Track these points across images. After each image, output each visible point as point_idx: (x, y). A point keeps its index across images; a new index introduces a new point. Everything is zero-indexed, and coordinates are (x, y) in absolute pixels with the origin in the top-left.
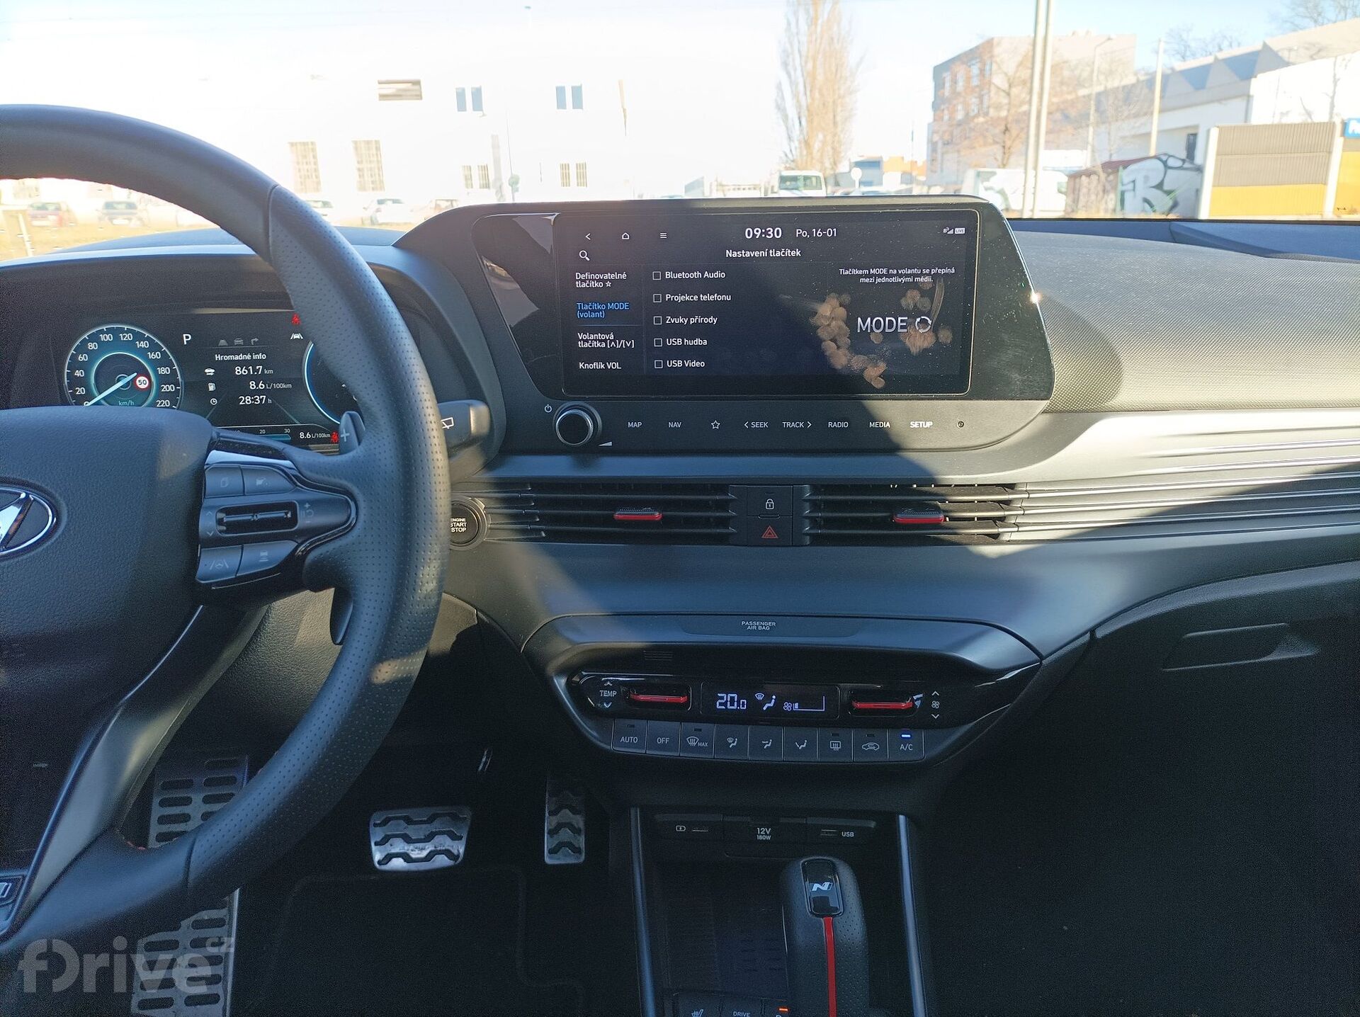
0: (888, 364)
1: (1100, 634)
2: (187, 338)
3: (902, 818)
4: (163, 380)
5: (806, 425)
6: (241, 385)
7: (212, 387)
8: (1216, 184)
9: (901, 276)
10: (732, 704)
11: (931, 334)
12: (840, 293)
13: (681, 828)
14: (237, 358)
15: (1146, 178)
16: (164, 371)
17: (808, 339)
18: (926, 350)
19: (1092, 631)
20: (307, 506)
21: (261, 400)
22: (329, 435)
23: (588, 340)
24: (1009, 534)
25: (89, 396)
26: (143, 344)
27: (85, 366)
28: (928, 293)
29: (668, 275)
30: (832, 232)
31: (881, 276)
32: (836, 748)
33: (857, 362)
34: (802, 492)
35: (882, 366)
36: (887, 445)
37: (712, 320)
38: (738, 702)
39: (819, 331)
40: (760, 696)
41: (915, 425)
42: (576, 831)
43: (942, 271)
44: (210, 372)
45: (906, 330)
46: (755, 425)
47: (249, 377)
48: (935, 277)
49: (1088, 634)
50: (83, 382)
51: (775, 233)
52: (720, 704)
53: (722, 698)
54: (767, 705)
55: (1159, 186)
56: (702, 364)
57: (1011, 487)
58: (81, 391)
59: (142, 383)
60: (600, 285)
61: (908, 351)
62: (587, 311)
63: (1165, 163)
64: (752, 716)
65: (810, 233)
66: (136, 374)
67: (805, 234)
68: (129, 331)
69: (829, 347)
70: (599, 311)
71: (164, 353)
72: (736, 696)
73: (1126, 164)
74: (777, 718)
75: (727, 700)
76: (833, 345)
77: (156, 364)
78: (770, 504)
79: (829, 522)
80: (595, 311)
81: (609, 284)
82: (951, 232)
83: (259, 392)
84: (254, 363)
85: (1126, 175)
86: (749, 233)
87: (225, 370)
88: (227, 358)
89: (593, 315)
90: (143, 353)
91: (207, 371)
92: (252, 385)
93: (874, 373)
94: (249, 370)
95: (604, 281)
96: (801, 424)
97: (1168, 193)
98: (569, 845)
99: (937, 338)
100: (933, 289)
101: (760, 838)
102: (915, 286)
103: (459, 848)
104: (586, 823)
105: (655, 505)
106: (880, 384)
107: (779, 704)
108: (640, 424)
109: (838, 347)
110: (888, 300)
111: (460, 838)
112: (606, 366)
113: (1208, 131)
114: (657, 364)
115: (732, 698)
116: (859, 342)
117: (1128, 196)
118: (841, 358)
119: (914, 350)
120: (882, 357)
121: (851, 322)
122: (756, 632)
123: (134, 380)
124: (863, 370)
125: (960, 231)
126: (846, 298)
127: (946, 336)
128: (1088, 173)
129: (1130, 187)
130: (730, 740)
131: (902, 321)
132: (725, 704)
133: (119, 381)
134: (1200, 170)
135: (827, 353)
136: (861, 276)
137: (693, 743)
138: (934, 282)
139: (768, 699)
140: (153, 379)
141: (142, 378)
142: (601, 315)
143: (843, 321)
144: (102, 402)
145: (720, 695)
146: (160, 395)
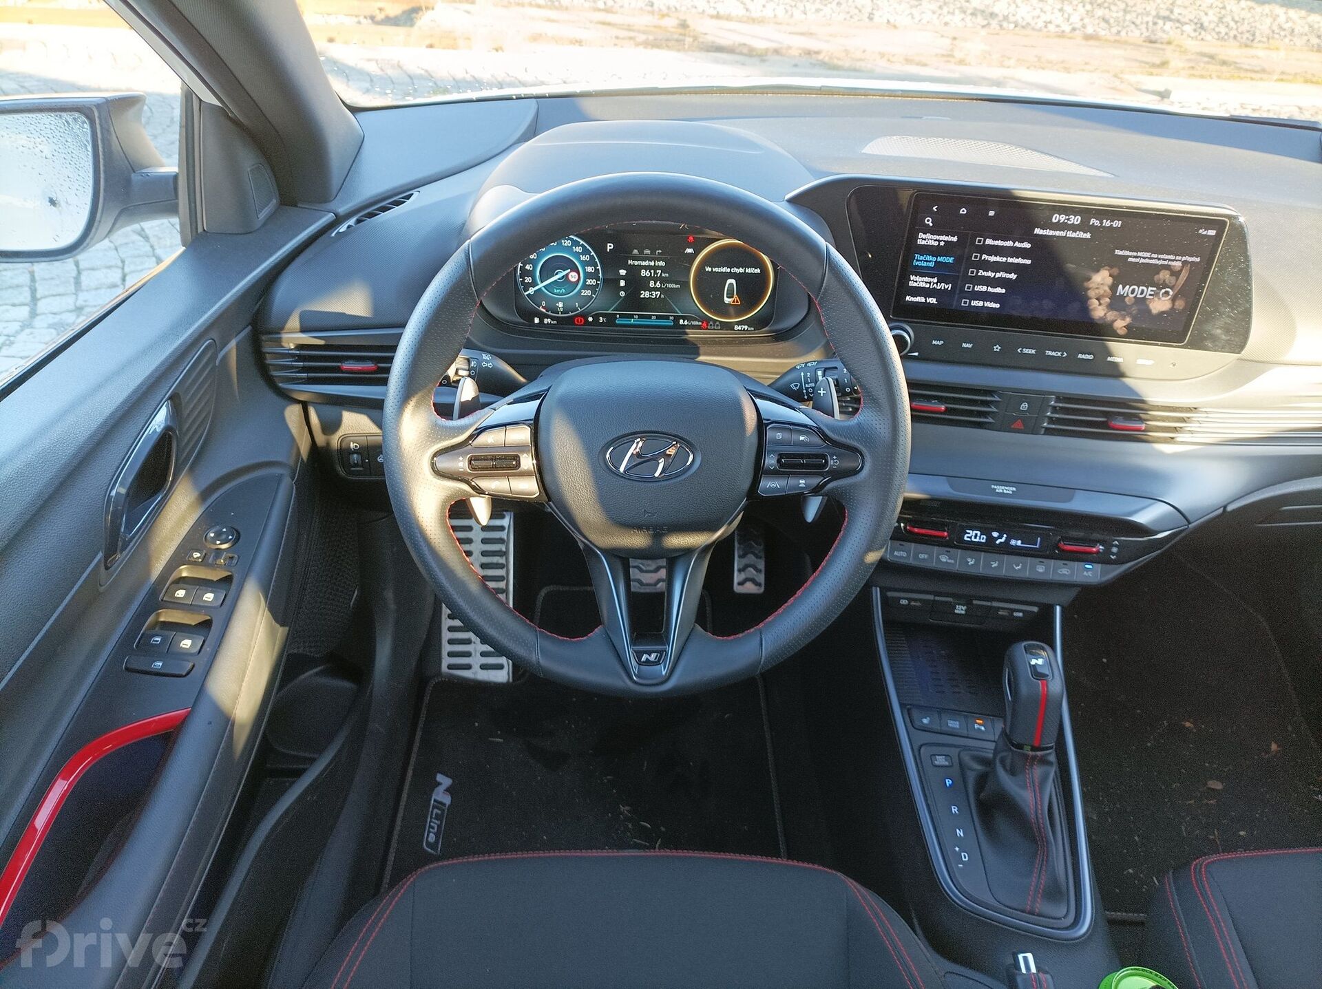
0: (1134, 318)
1: (1230, 508)
2: (610, 246)
3: (1058, 608)
4: (588, 276)
5: (1062, 354)
6: (643, 284)
7: (622, 283)
9: (1159, 259)
10: (975, 538)
11: (1170, 302)
12: (1111, 267)
13: (904, 602)
14: (644, 263)
16: (590, 269)
17: (1078, 296)
18: (1163, 312)
19: (1225, 507)
20: (835, 457)
21: (656, 295)
22: (700, 323)
23: (916, 281)
24: (1180, 437)
25: (534, 284)
26: (578, 249)
27: (534, 263)
28: (1176, 274)
29: (988, 241)
30: (1117, 224)
31: (1145, 258)
32: (1041, 570)
33: (1111, 316)
34: (1049, 400)
35: (1128, 320)
36: (1115, 372)
37: (1013, 276)
38: (980, 537)
39: (1089, 291)
40: (995, 534)
41: (1140, 362)
42: (758, 571)
43: (1190, 259)
44: (623, 272)
45: (1152, 297)
46: (1026, 351)
47: (650, 278)
48: (1185, 263)
49: (1222, 509)
50: (530, 274)
51: (1076, 220)
52: (968, 537)
53: (969, 533)
54: (999, 540)
56: (998, 306)
57: (1193, 408)
58: (528, 280)
59: (573, 277)
60: (936, 243)
61: (1149, 311)
62: (921, 261)
64: (989, 547)
65: (1101, 223)
66: (569, 270)
67: (1097, 223)
68: (570, 239)
69: (1094, 303)
70: (930, 261)
71: (592, 257)
72: (979, 532)
74: (1006, 549)
75: (973, 535)
76: (1097, 302)
77: (585, 264)
78: (1024, 406)
79: (1059, 421)
80: (927, 261)
81: (942, 244)
82: (1205, 233)
83: (656, 289)
84: (655, 268)
86: (1056, 218)
87: (634, 272)
88: (636, 263)
89: (925, 264)
90: (577, 255)
91: (621, 271)
92: (652, 284)
93: (1120, 325)
94: (651, 273)
95: (939, 241)
96: (1059, 354)
99: (1173, 305)
100: (1181, 270)
101: (956, 611)
102: (1167, 267)
105: (941, 400)
106: (1122, 332)
107: (1008, 540)
108: (942, 342)
109: (1100, 304)
110: (1146, 275)
112: (926, 300)
114: (964, 303)
115: (976, 534)
116: (1117, 303)
118: (1099, 311)
119: (1154, 311)
120: (1130, 314)
121: (1113, 288)
122: (1003, 494)
123: (567, 275)
124: (1114, 321)
126: (1116, 271)
127: (1180, 304)
130: (969, 560)
131: (1151, 291)
132: (970, 538)
133: (557, 274)
135: (1091, 308)
136: (1130, 257)
137: (944, 560)
138: (1183, 267)
139: (1000, 537)
140: (582, 275)
141: (574, 274)
142: (932, 264)
143: (1109, 286)
144: (543, 289)
145: (968, 531)
146: (585, 287)
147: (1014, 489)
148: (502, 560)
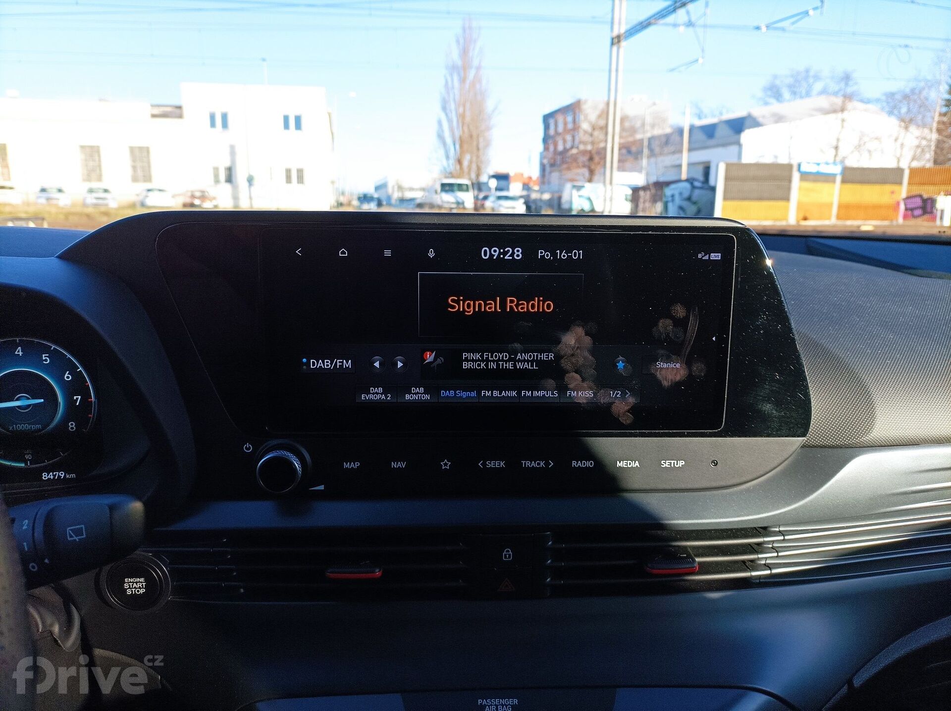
0: (638, 397)
1: (857, 682)
5: (547, 464)
8: (726, 198)
11: (685, 366)
12: (586, 321)
15: (681, 194)
18: (677, 384)
28: (681, 323)
30: (577, 254)
33: (605, 397)
34: (542, 539)
35: (631, 401)
39: (562, 361)
41: (664, 463)
46: (491, 464)
49: (846, 687)
51: (515, 253)
55: (689, 199)
57: (764, 530)
61: (659, 383)
63: (692, 184)
65: (554, 254)
67: (548, 256)
69: (574, 380)
73: (668, 184)
76: (577, 376)
78: (507, 554)
82: (706, 257)
85: (668, 191)
86: (486, 253)
93: (622, 408)
96: (542, 464)
97: (695, 203)
99: (690, 370)
100: (687, 318)
105: (375, 560)
106: (628, 419)
108: (358, 464)
109: (583, 381)
110: (638, 329)
113: (717, 166)
117: (670, 205)
119: (666, 384)
120: (631, 391)
121: (596, 353)
124: (611, 404)
125: (716, 256)
126: (593, 326)
127: (699, 368)
128: (644, 188)
129: (670, 199)
134: (713, 189)
135: (571, 387)
138: (688, 310)
143: (589, 351)
147: (516, 701)
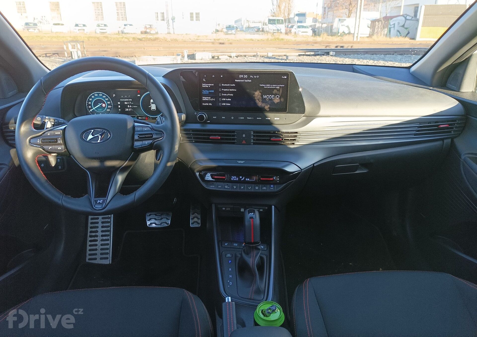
0: (270, 105)
2: (114, 95)
3: (273, 206)
4: (108, 105)
5: (252, 118)
6: (126, 106)
7: (119, 107)
8: (423, 26)
9: (273, 86)
10: (235, 179)
11: (279, 99)
12: (260, 90)
13: (224, 209)
14: (125, 100)
15: (399, 23)
16: (109, 103)
17: (253, 99)
18: (278, 103)
19: (314, 164)
20: (155, 134)
21: (130, 110)
22: (145, 118)
23: (205, 99)
24: (296, 143)
25: (92, 108)
26: (104, 97)
27: (91, 101)
28: (278, 90)
29: (223, 85)
30: (258, 77)
31: (268, 86)
32: (257, 188)
33: (263, 105)
34: (251, 133)
35: (269, 106)
36: (270, 123)
37: (232, 95)
38: (236, 178)
39: (255, 98)
40: (241, 177)
41: (275, 119)
42: (198, 219)
43: (281, 86)
44: (119, 103)
45: (274, 98)
46: (241, 118)
47: (128, 105)
48: (280, 87)
49: (312, 165)
50: (91, 105)
51: (246, 76)
52: (232, 179)
53: (233, 178)
54: (242, 179)
55: (403, 26)
56: (230, 104)
57: (297, 132)
58: (90, 107)
59: (104, 105)
60: (208, 87)
61: (274, 103)
62: (204, 92)
63: (406, 18)
64: (239, 182)
66: (102, 103)
67: (252, 77)
68: (101, 94)
69: (257, 101)
70: (207, 92)
71: (109, 99)
72: (236, 177)
73: (392, 18)
74: (245, 182)
75: (234, 178)
77: (107, 101)
78: (244, 135)
79: (257, 140)
80: (206, 92)
81: (210, 86)
82: (283, 77)
83: (130, 108)
84: (129, 101)
85: (392, 22)
86: (240, 76)
87: (122, 103)
88: (123, 100)
89: (206, 93)
90: (104, 98)
91: (118, 103)
92: (128, 106)
93: (267, 107)
94: (128, 103)
95: (209, 86)
96: (251, 118)
97: (406, 28)
98: (197, 222)
100: (280, 89)
101: (241, 211)
102: (276, 89)
103: (169, 222)
104: (201, 217)
105: (219, 135)
106: (268, 110)
107: (245, 179)
108: (216, 117)
109: (259, 102)
110: (270, 92)
111: (169, 219)
112: (209, 104)
113: (421, 7)
114: (220, 104)
115: (235, 178)
116: (264, 100)
117: (392, 29)
118: (260, 104)
119: (276, 103)
120: (269, 104)
121: (262, 96)
122: (240, 163)
123: (102, 105)
124: (264, 107)
125: (285, 77)
126: (261, 91)
127: (282, 100)
128: (378, 20)
129: (393, 26)
130: (234, 187)
131: (273, 96)
132: (233, 179)
133: (98, 105)
134: (418, 20)
135: (257, 103)
136: (264, 86)
137: (226, 187)
138: (280, 88)
139: (243, 178)
140: (106, 105)
141: (104, 104)
142: (208, 93)
143: (260, 96)
144: (95, 109)
145: (232, 177)
146: (108, 108)
147: (244, 161)
148: (109, 220)
